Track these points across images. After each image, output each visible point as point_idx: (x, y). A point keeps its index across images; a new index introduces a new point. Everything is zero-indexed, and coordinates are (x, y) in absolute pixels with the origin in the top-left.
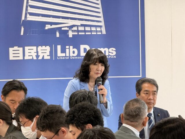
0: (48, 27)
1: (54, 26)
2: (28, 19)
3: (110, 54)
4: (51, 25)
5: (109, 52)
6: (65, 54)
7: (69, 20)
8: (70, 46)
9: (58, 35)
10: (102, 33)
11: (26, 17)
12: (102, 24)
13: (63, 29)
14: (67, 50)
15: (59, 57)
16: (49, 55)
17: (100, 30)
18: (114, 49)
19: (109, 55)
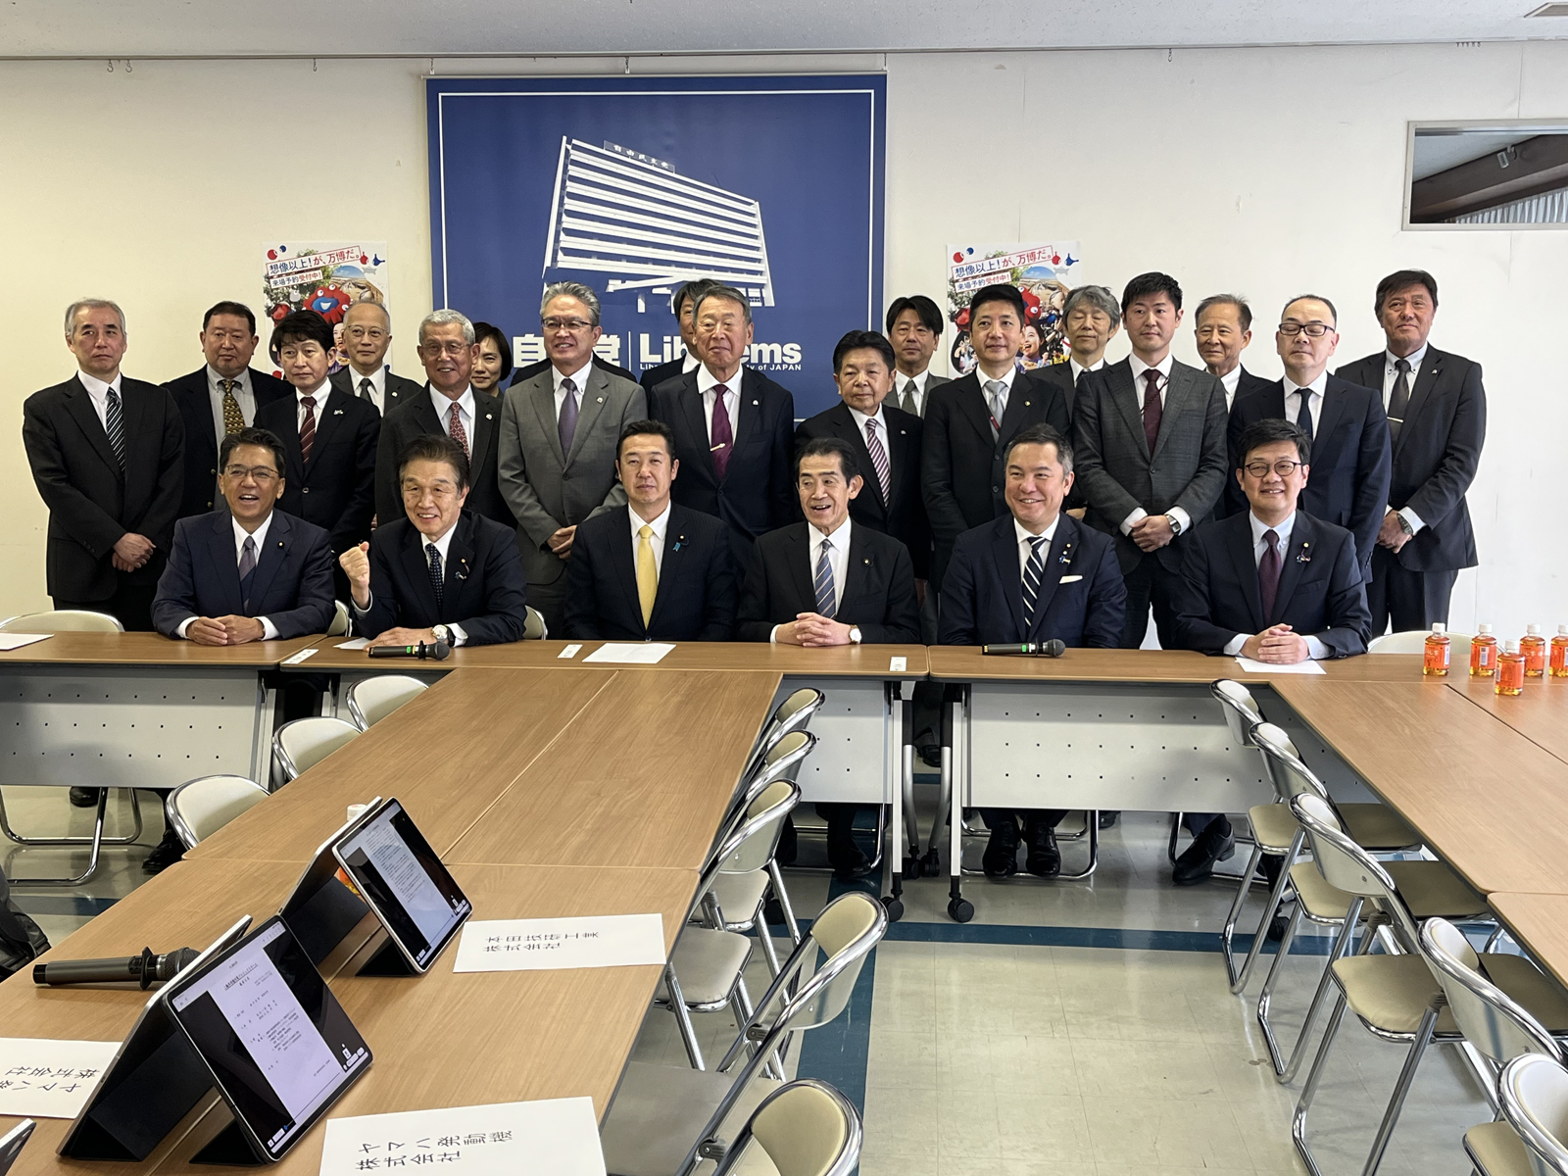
0: (614, 286)
1: (630, 284)
2: (560, 265)
3: (786, 359)
4: (623, 282)
5: (783, 355)
6: (660, 356)
7: (673, 268)
8: (675, 338)
9: (641, 307)
10: (763, 304)
11: (554, 259)
12: (765, 279)
13: (655, 291)
14: (667, 348)
15: (644, 364)
16: (617, 357)
17: (758, 295)
18: (797, 347)
19: (783, 362)
